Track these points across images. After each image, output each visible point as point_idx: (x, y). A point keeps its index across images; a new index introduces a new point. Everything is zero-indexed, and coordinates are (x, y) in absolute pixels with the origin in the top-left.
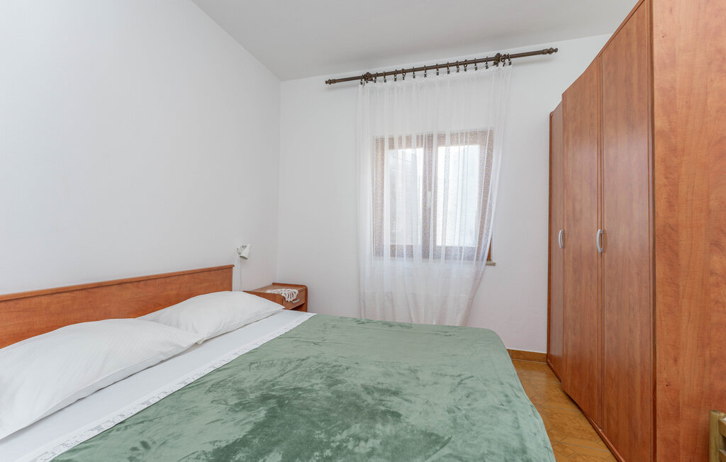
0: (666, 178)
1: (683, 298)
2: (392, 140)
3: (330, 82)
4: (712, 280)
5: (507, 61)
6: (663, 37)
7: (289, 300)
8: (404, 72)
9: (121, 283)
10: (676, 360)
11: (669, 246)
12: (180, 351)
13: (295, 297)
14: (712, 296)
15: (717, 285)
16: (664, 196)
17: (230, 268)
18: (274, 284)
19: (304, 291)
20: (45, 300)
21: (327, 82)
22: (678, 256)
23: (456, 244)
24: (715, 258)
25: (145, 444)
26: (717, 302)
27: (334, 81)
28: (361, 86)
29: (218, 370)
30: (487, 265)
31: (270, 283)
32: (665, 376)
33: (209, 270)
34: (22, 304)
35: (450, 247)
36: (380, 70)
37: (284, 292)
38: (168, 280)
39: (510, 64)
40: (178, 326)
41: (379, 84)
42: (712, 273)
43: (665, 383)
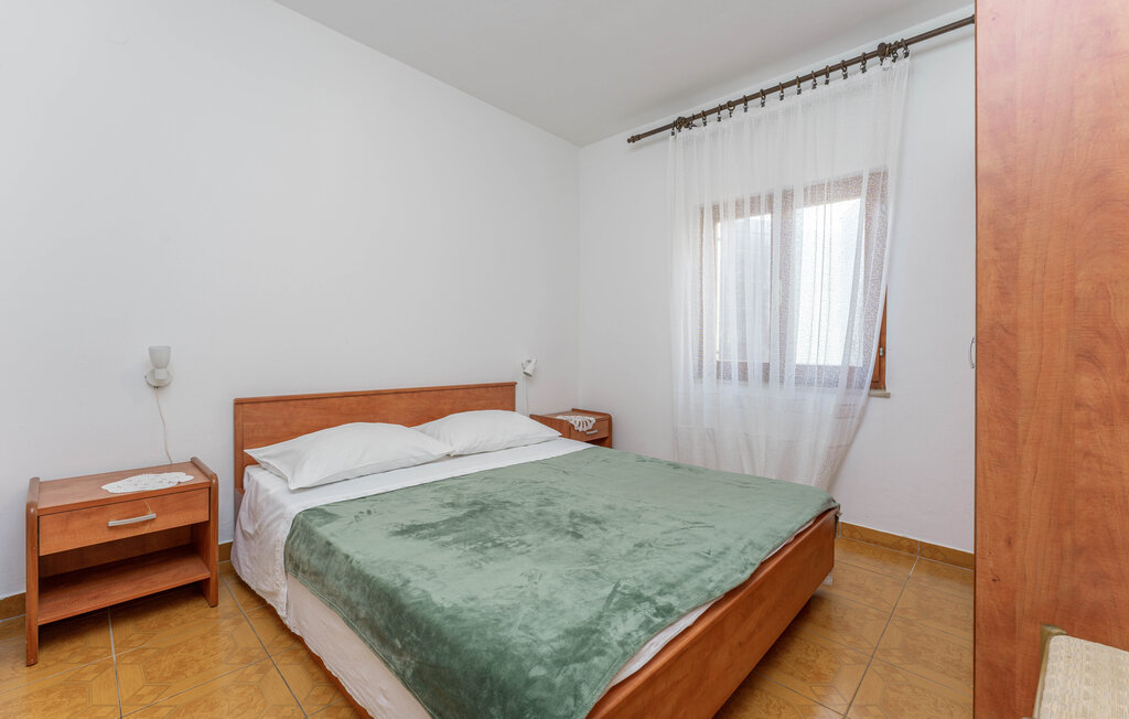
0: (997, 249)
1: (1024, 443)
2: (716, 208)
3: (633, 139)
4: (1079, 415)
5: (900, 51)
6: (994, 19)
7: (580, 429)
8: (731, 105)
9: (397, 392)
10: (1009, 543)
11: (1002, 360)
12: (432, 459)
13: (590, 427)
14: (1079, 443)
15: (1089, 425)
16: (992, 278)
17: (512, 386)
18: (573, 410)
19: (606, 421)
20: (337, 401)
21: (629, 141)
22: (1015, 374)
23: (813, 362)
24: (1085, 379)
25: (369, 512)
26: (1087, 454)
27: (639, 137)
28: (672, 137)
29: (453, 478)
30: (869, 395)
31: (570, 409)
32: (991, 565)
33: (487, 386)
34: (323, 402)
35: (803, 366)
36: (697, 110)
37: (575, 420)
38: (441, 393)
39: (907, 55)
40: (438, 438)
41: (697, 131)
42: (1079, 405)
43: (991, 577)
